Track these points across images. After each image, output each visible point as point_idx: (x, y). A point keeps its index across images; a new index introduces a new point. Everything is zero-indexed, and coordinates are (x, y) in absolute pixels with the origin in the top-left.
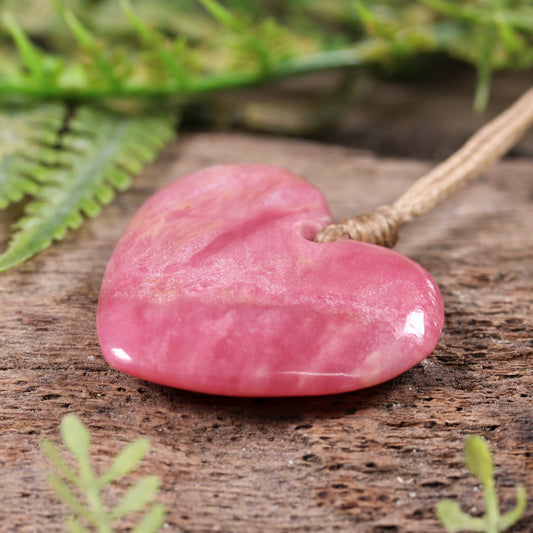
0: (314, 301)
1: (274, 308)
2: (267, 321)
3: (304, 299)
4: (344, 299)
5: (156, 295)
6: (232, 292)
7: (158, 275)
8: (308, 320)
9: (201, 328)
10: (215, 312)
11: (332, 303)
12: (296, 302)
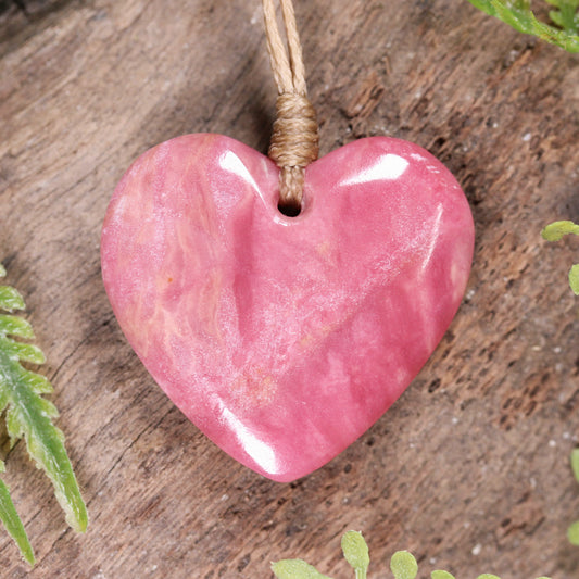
0: (374, 280)
1: (355, 316)
2: (362, 334)
3: (365, 285)
4: (391, 253)
5: (259, 397)
6: (309, 336)
7: (235, 375)
8: (388, 300)
9: (326, 393)
10: (319, 367)
11: (388, 267)
12: (363, 295)
